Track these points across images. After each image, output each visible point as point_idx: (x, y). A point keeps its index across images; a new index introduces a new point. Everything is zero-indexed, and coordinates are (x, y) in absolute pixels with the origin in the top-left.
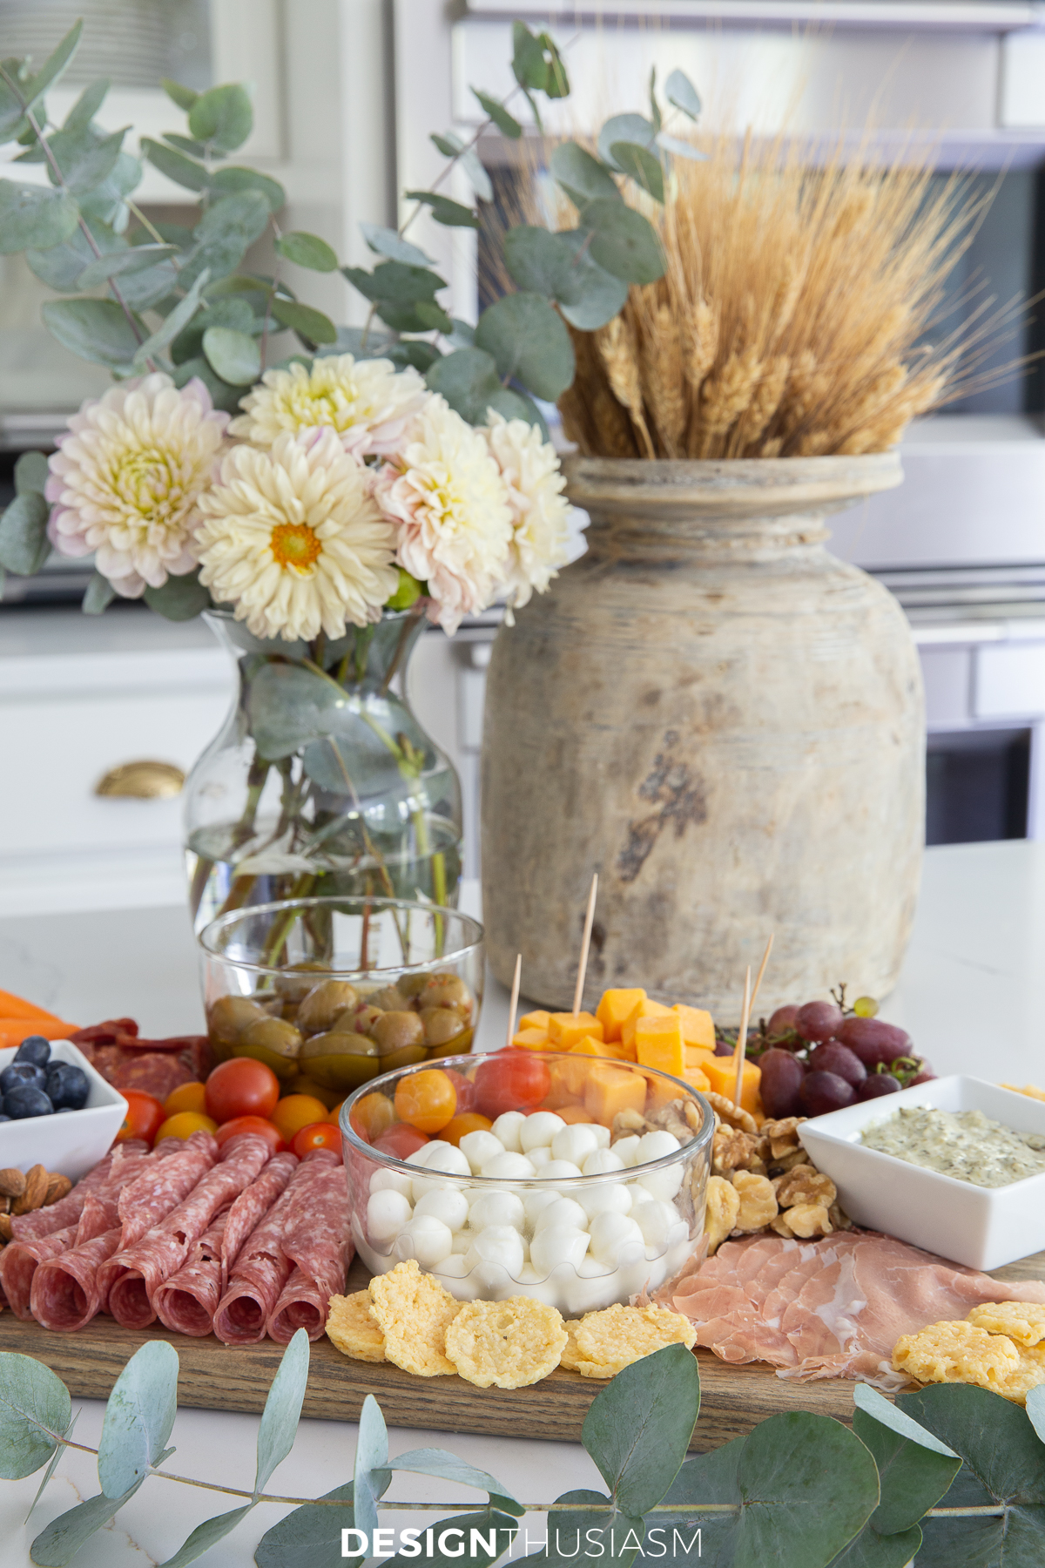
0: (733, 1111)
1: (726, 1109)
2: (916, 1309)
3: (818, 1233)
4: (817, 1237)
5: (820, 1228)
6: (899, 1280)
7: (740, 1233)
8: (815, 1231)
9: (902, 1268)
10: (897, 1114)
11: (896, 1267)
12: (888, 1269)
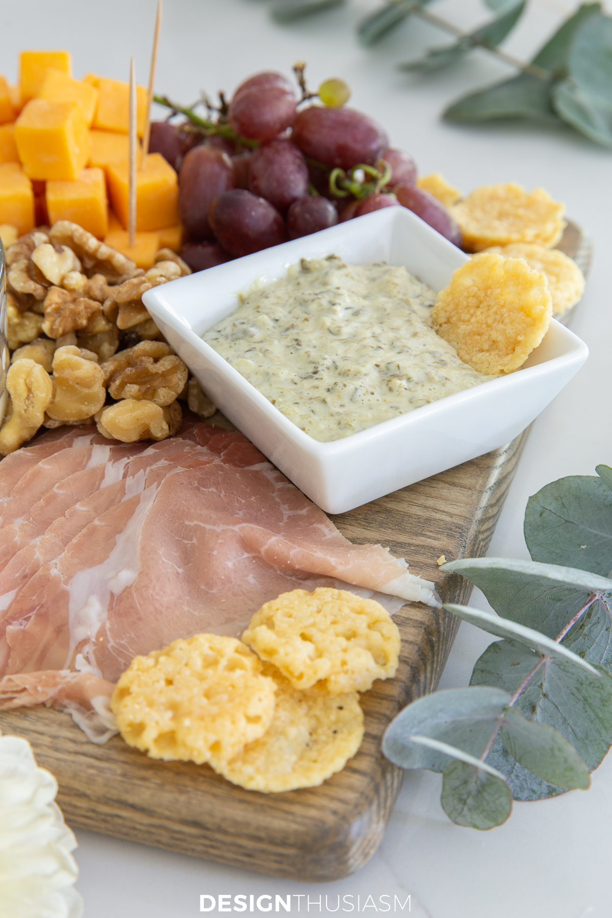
0: (96, 250)
1: (87, 248)
2: (203, 587)
3: (146, 437)
4: (146, 441)
5: (147, 431)
6: (195, 541)
7: (57, 424)
8: (141, 435)
9: (202, 524)
10: (297, 268)
11: (195, 522)
12: (187, 523)
